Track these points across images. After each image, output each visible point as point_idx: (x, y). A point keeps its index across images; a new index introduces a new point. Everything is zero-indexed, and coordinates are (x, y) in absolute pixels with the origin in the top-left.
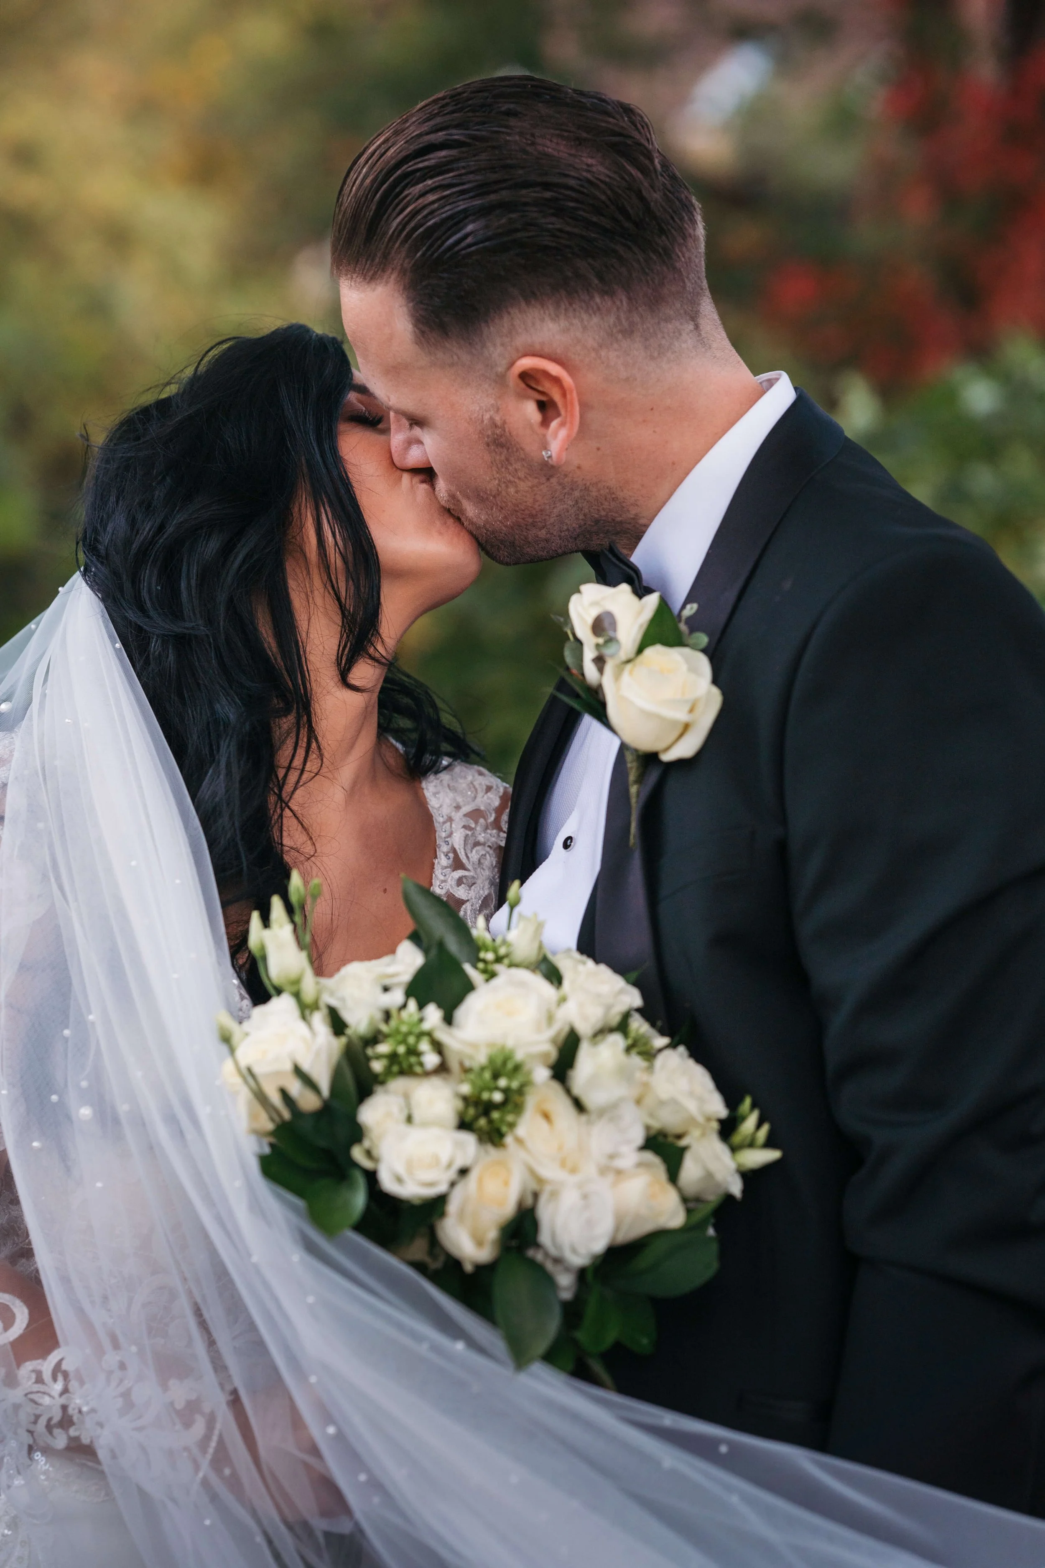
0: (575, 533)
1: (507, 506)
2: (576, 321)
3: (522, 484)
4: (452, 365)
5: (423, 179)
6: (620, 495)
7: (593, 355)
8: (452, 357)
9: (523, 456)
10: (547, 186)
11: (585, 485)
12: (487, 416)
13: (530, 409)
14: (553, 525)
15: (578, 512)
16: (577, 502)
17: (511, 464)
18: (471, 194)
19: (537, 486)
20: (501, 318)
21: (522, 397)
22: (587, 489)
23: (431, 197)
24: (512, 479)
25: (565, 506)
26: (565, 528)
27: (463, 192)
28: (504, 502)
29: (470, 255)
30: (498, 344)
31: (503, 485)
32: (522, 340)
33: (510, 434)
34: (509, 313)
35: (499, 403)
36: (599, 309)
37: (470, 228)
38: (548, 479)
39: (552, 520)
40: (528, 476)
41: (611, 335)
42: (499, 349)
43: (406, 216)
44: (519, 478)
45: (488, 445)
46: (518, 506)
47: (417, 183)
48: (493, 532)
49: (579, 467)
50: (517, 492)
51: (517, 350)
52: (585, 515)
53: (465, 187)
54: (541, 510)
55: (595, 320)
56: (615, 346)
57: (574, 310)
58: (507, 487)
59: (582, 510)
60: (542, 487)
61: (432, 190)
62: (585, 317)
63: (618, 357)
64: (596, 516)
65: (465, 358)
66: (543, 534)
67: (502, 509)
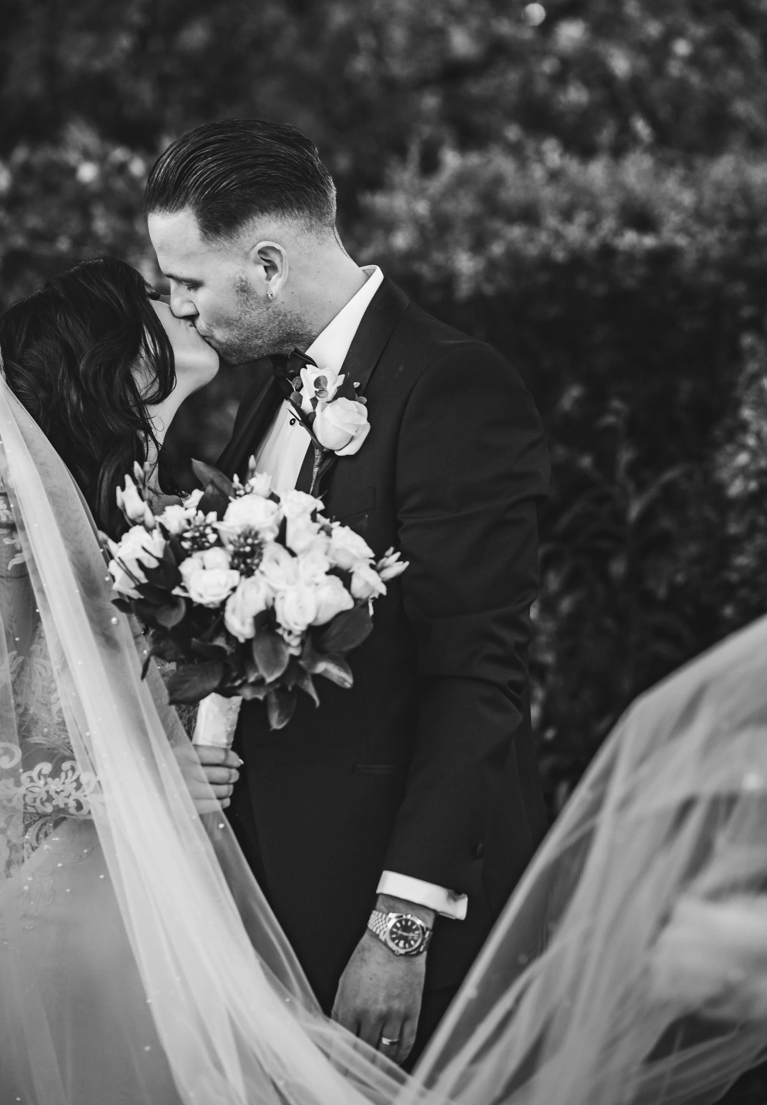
0: (276, 342)
1: (244, 326)
2: (286, 223)
3: (254, 312)
4: (219, 250)
5: (206, 158)
6: (303, 318)
7: (294, 239)
9: (256, 297)
10: (271, 157)
11: (285, 313)
12: (237, 276)
13: (261, 269)
14: (266, 336)
15: (280, 329)
16: (280, 323)
17: (248, 301)
18: (233, 162)
19: (261, 313)
20: (249, 222)
21: (257, 263)
22: (285, 315)
23: (212, 166)
24: (248, 310)
25: (274, 325)
26: (272, 338)
27: (229, 161)
30: (247, 236)
31: (243, 314)
32: (260, 232)
33: (250, 284)
34: (253, 219)
35: (244, 268)
37: (234, 177)
38: (267, 309)
40: (257, 308)
41: (302, 230)
42: (247, 238)
43: (198, 176)
44: (253, 309)
45: (237, 292)
46: (250, 326)
47: (202, 160)
48: (230, 346)
50: (250, 317)
51: (257, 239)
52: (283, 331)
54: (262, 327)
55: (295, 222)
56: (304, 236)
57: (285, 217)
58: (245, 315)
60: (264, 313)
61: (212, 162)
62: (290, 221)
64: (289, 331)
65: (227, 244)
66: (259, 342)
67: (240, 329)
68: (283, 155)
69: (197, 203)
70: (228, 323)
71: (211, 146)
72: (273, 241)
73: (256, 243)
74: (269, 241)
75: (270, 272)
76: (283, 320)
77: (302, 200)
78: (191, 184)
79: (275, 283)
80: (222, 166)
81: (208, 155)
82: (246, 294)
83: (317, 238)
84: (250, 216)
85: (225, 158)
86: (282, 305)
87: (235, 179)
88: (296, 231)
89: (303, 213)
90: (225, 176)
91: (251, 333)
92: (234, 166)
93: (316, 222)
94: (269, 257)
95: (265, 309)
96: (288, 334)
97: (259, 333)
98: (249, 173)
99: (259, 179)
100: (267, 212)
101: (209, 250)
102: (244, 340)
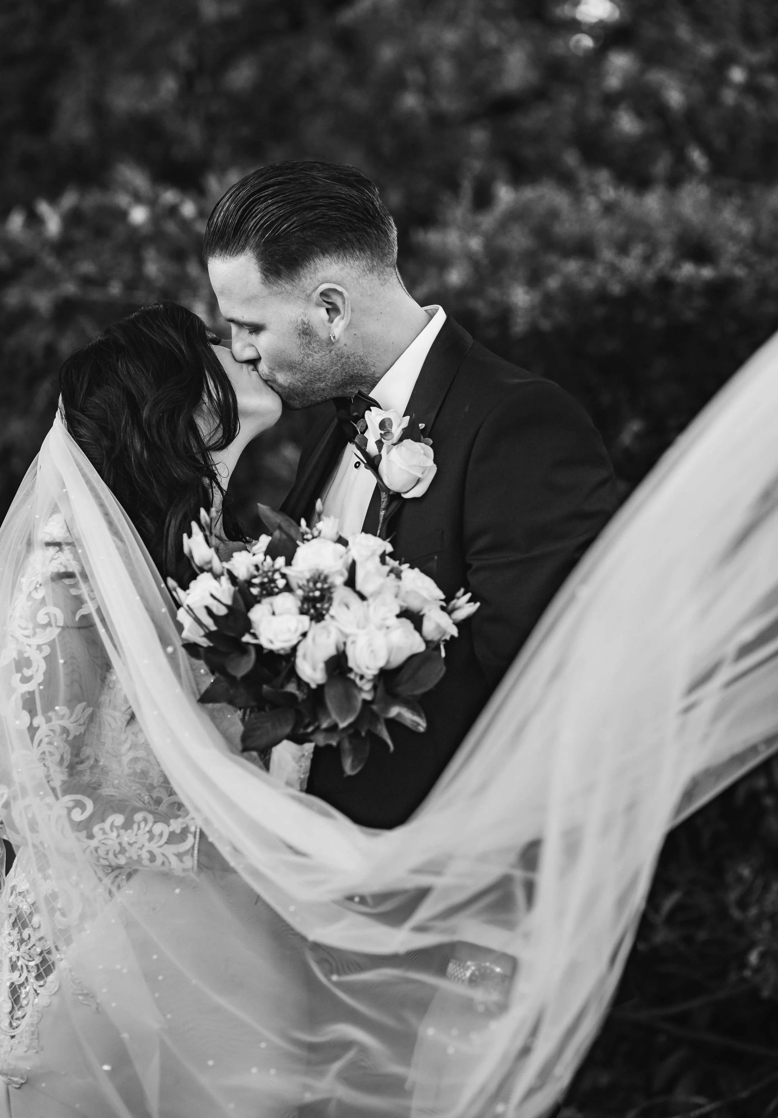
3: (316, 355)
4: (282, 293)
6: (366, 360)
8: (282, 288)
9: (318, 339)
10: (331, 198)
13: (323, 312)
17: (311, 344)
20: (310, 264)
21: (319, 305)
23: (272, 208)
25: (337, 368)
28: (305, 367)
29: (295, 232)
30: (308, 278)
31: (306, 357)
33: (312, 327)
34: (314, 261)
35: (306, 311)
36: (358, 258)
37: (295, 218)
38: (330, 352)
39: (329, 376)
40: (320, 351)
41: (364, 271)
42: (309, 280)
47: (262, 202)
49: (345, 345)
50: (313, 360)
52: (346, 373)
53: (290, 201)
54: (325, 370)
55: (357, 263)
58: (308, 358)
59: (345, 370)
60: (327, 356)
61: (272, 204)
63: (367, 283)
64: (352, 373)
66: (322, 385)
68: (344, 196)
69: (257, 246)
70: (290, 366)
71: (271, 189)
72: (334, 283)
73: (317, 284)
74: (330, 283)
75: (333, 314)
76: (346, 363)
77: (363, 241)
78: (251, 227)
79: (337, 326)
80: (283, 208)
81: (268, 197)
82: (308, 336)
83: (379, 279)
84: (311, 258)
85: (285, 200)
86: (344, 347)
87: (295, 222)
88: (357, 272)
89: (365, 254)
90: (286, 218)
91: (314, 376)
92: (294, 208)
93: (378, 262)
94: (331, 299)
95: (328, 352)
96: (352, 377)
97: (322, 376)
98: (310, 215)
99: (320, 220)
100: (328, 253)
101: (270, 294)
102: (306, 384)
